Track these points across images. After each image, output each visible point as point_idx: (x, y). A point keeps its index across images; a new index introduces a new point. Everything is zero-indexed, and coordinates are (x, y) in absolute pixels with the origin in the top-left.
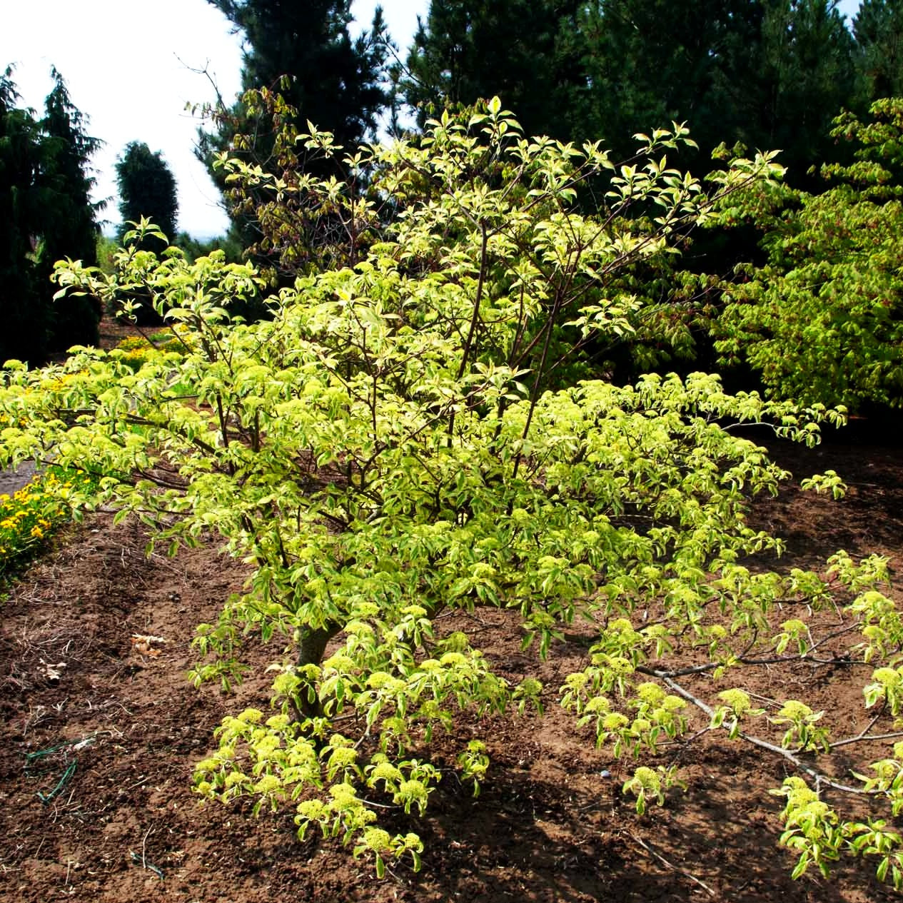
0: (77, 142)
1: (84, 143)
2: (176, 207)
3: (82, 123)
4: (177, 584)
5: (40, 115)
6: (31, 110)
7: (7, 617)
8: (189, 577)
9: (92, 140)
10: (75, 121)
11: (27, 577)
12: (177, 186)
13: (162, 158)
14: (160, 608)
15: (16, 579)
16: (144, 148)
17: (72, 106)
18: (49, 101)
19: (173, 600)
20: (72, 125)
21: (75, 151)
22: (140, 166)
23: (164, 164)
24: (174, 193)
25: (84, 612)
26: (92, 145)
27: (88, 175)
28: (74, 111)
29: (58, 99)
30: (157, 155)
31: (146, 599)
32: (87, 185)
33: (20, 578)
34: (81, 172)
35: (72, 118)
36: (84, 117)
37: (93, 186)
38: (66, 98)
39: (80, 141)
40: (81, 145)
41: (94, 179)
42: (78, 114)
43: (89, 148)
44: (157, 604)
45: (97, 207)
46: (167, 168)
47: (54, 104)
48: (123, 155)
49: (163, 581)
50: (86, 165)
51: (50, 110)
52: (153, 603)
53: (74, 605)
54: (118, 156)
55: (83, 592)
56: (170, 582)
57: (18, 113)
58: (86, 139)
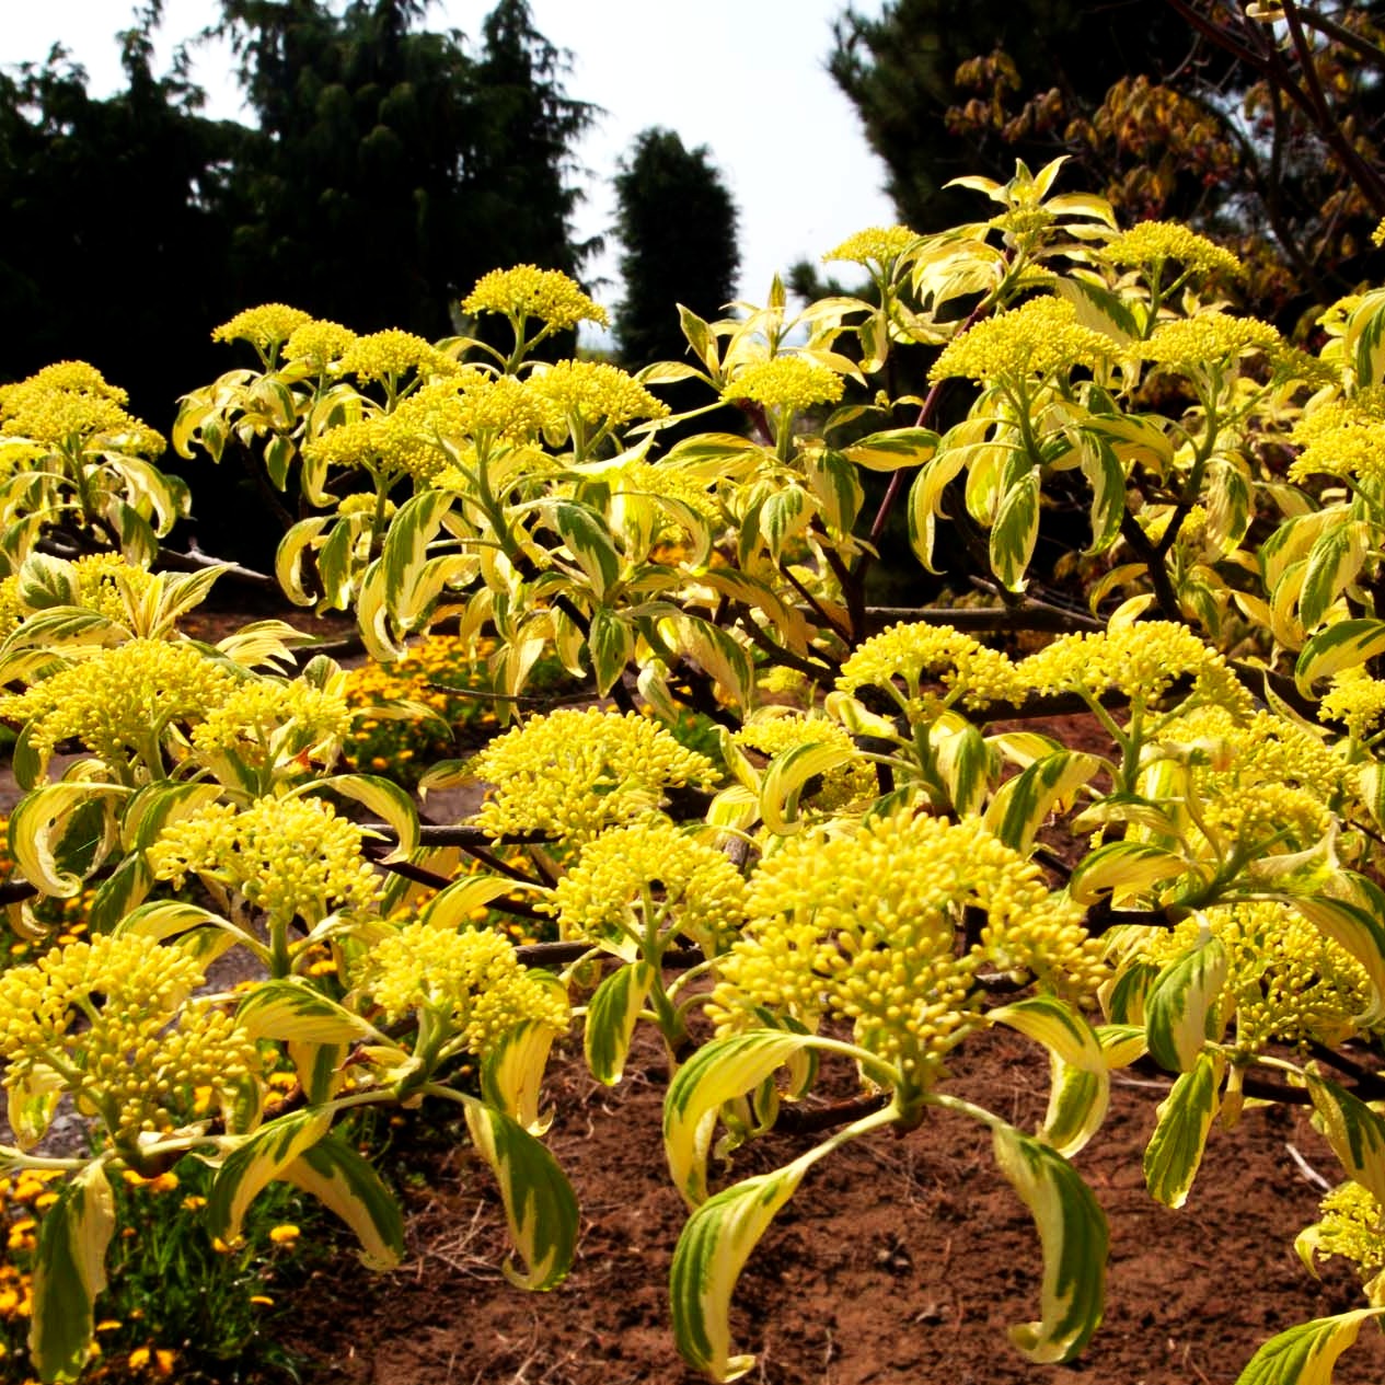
0: (546, 111)
1: (561, 113)
2: (735, 261)
3: (558, 71)
4: (886, 1200)
5: (475, 48)
6: (458, 34)
7: (390, 1333)
8: (920, 1179)
9: (578, 107)
10: (543, 67)
11: (452, 1173)
12: (738, 220)
13: (709, 162)
14: (852, 1294)
15: (419, 1180)
16: (673, 141)
17: (537, 36)
18: (491, 26)
19: (889, 1267)
20: (536, 77)
21: (542, 131)
22: (663, 178)
23: (711, 174)
24: (730, 234)
25: (631, 1319)
26: (578, 117)
27: (568, 182)
28: (540, 45)
29: (509, 22)
30: (700, 154)
31: (809, 1261)
32: (565, 202)
33: (434, 1180)
34: (554, 176)
35: (536, 60)
36: (562, 59)
37: (578, 205)
38: (524, 20)
39: (553, 110)
40: (553, 118)
41: (578, 192)
42: (550, 51)
43: (571, 125)
44: (843, 1277)
45: (583, 249)
46: (719, 182)
47: (501, 33)
48: (630, 158)
49: (845, 1187)
50: (563, 161)
51: (493, 45)
52: (831, 1273)
53: (599, 1292)
54: (620, 160)
55: (621, 1238)
56: (863, 1194)
57: (430, 39)
58: (567, 104)
